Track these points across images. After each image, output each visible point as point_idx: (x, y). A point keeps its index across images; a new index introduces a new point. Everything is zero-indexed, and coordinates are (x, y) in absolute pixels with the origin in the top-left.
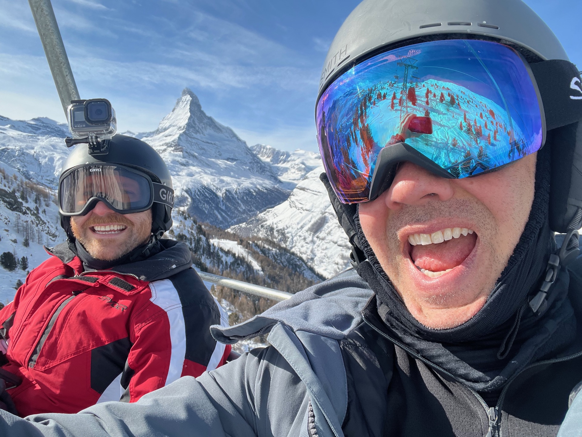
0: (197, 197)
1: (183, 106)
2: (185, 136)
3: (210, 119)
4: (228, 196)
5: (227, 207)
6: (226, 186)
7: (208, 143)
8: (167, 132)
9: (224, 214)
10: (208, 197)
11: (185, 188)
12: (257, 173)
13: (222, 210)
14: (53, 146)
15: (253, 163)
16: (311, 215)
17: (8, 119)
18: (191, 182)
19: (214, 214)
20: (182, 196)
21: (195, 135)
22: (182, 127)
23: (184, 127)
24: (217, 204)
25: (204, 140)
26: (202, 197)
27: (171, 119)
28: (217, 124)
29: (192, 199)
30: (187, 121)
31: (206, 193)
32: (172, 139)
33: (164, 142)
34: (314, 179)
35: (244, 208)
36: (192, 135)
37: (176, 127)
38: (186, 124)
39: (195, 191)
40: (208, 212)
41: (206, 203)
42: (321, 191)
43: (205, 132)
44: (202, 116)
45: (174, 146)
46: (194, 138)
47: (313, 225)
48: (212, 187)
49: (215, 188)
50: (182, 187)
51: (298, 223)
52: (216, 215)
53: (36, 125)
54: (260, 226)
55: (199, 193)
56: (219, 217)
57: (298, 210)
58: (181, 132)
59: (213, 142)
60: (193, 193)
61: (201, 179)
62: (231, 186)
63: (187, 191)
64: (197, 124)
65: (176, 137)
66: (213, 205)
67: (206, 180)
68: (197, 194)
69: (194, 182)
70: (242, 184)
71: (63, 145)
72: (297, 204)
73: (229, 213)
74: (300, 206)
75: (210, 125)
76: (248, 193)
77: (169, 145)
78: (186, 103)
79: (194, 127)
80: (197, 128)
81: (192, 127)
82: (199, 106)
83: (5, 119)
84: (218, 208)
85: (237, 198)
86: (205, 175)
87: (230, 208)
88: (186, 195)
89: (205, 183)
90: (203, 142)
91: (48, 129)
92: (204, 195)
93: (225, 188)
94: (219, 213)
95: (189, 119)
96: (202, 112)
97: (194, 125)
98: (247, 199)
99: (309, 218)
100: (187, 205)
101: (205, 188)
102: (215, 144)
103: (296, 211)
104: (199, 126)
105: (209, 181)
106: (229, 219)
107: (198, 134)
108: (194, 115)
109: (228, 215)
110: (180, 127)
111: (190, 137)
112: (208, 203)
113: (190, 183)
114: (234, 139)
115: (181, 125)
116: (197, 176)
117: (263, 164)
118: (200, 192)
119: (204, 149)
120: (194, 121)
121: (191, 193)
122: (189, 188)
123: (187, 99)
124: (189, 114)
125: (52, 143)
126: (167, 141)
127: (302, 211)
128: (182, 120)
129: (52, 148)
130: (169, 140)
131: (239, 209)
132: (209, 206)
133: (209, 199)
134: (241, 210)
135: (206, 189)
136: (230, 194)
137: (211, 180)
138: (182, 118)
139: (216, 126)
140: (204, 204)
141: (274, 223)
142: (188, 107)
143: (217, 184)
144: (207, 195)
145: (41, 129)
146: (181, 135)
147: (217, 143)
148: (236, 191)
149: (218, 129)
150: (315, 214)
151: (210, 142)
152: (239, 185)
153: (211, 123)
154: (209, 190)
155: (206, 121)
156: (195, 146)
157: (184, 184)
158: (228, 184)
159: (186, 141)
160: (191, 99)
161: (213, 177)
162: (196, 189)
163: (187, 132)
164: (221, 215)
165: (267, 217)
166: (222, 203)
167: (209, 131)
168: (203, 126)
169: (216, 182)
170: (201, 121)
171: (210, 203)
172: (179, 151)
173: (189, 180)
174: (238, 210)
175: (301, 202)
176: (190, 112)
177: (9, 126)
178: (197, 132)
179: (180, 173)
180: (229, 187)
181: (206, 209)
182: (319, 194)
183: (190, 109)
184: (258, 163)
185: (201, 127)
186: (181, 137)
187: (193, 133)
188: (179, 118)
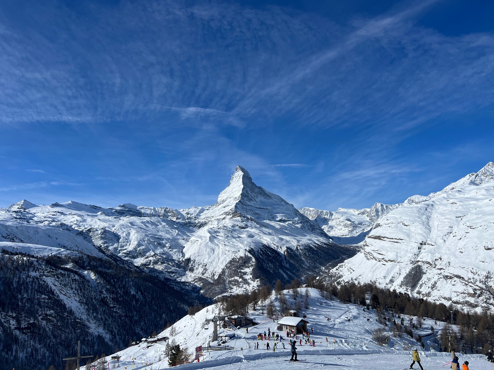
0: (261, 257)
1: (237, 180)
2: (240, 204)
3: (260, 188)
4: (290, 253)
5: (291, 265)
6: (287, 244)
7: (261, 208)
8: (225, 204)
9: (289, 273)
10: (271, 256)
11: (248, 249)
12: (309, 231)
13: (287, 268)
14: (131, 223)
15: (304, 222)
16: (398, 267)
17: (100, 208)
18: (253, 242)
19: (280, 273)
20: (246, 257)
21: (249, 203)
22: (238, 198)
23: (239, 197)
24: (281, 263)
25: (257, 206)
26: (265, 257)
27: (228, 192)
28: (266, 192)
29: (256, 259)
30: (241, 192)
31: (268, 252)
32: (230, 208)
33: (223, 212)
34: (388, 225)
35: (308, 265)
36: (247, 203)
37: (232, 199)
38: (241, 194)
39: (258, 250)
40: (273, 271)
41: (270, 262)
42: (402, 238)
43: (257, 200)
44: (253, 187)
45: (232, 214)
46: (248, 205)
47: (406, 278)
48: (273, 246)
49: (275, 246)
50: (245, 248)
51: (385, 277)
52: (282, 275)
53: (121, 210)
54: (335, 283)
55: (261, 253)
56: (285, 276)
57: (380, 261)
58: (237, 201)
59: (264, 207)
60: (256, 253)
61: (261, 239)
62: (291, 243)
63: (249, 252)
64: (250, 193)
65: (233, 206)
66: (277, 264)
67: (266, 240)
68: (260, 254)
69: (255, 243)
70: (301, 241)
71: (139, 222)
72: (375, 255)
73: (294, 271)
74: (381, 257)
75: (260, 194)
76: (308, 248)
77: (227, 214)
78: (239, 177)
79: (248, 197)
80: (250, 197)
81: (246, 196)
82: (250, 179)
83: (98, 208)
84: (282, 267)
85: (299, 255)
86: (264, 235)
87: (294, 266)
88: (250, 255)
89: (265, 243)
90: (256, 208)
91: (130, 213)
92: (266, 254)
93: (286, 246)
94: (285, 272)
95: (243, 189)
96: (253, 184)
97: (247, 195)
98: (309, 255)
99: (396, 270)
100: (252, 265)
101: (266, 246)
102: (267, 209)
103: (377, 263)
104: (251, 195)
105: (269, 240)
106: (295, 277)
107: (251, 202)
108: (246, 186)
109: (294, 274)
110: (236, 198)
111: (245, 205)
112: (272, 262)
113: (252, 244)
114: (283, 203)
115: (236, 196)
116: (257, 238)
117: (312, 223)
118: (262, 251)
119: (258, 214)
120: (247, 191)
121: (254, 253)
122: (252, 248)
123: (240, 175)
124: (242, 186)
125: (130, 221)
126: (226, 211)
127: (385, 263)
128: (237, 192)
129: (130, 225)
130: (227, 209)
131: (304, 266)
132: (273, 265)
133: (272, 257)
134: (306, 267)
135: (267, 248)
136: (291, 251)
137: (271, 239)
138: (237, 191)
139: (266, 194)
140: (268, 264)
141: (354, 279)
142: (241, 180)
143: (278, 242)
144: (270, 254)
145: (125, 213)
146: (237, 204)
147: (268, 207)
148: (297, 248)
149: (268, 196)
150: (403, 265)
151: (262, 207)
152: (298, 241)
153: (262, 192)
154: (271, 249)
155: (256, 190)
156: (250, 212)
157: (246, 245)
158: (287, 241)
159: (242, 208)
160: (243, 173)
161: (272, 237)
162: (258, 249)
163: (242, 201)
164: (287, 274)
165: (341, 273)
166: (285, 261)
167: (260, 198)
168: (255, 195)
169: (276, 241)
170: (252, 191)
171: (274, 262)
172: (238, 217)
173: (251, 241)
174: (303, 268)
175: (381, 253)
176: (243, 184)
177: (100, 212)
178: (250, 200)
179: (241, 236)
180: (289, 245)
181: (270, 268)
182: (401, 241)
183: (242, 182)
184: (308, 222)
185: (253, 196)
186: (237, 206)
187: (247, 202)
188: (234, 190)
